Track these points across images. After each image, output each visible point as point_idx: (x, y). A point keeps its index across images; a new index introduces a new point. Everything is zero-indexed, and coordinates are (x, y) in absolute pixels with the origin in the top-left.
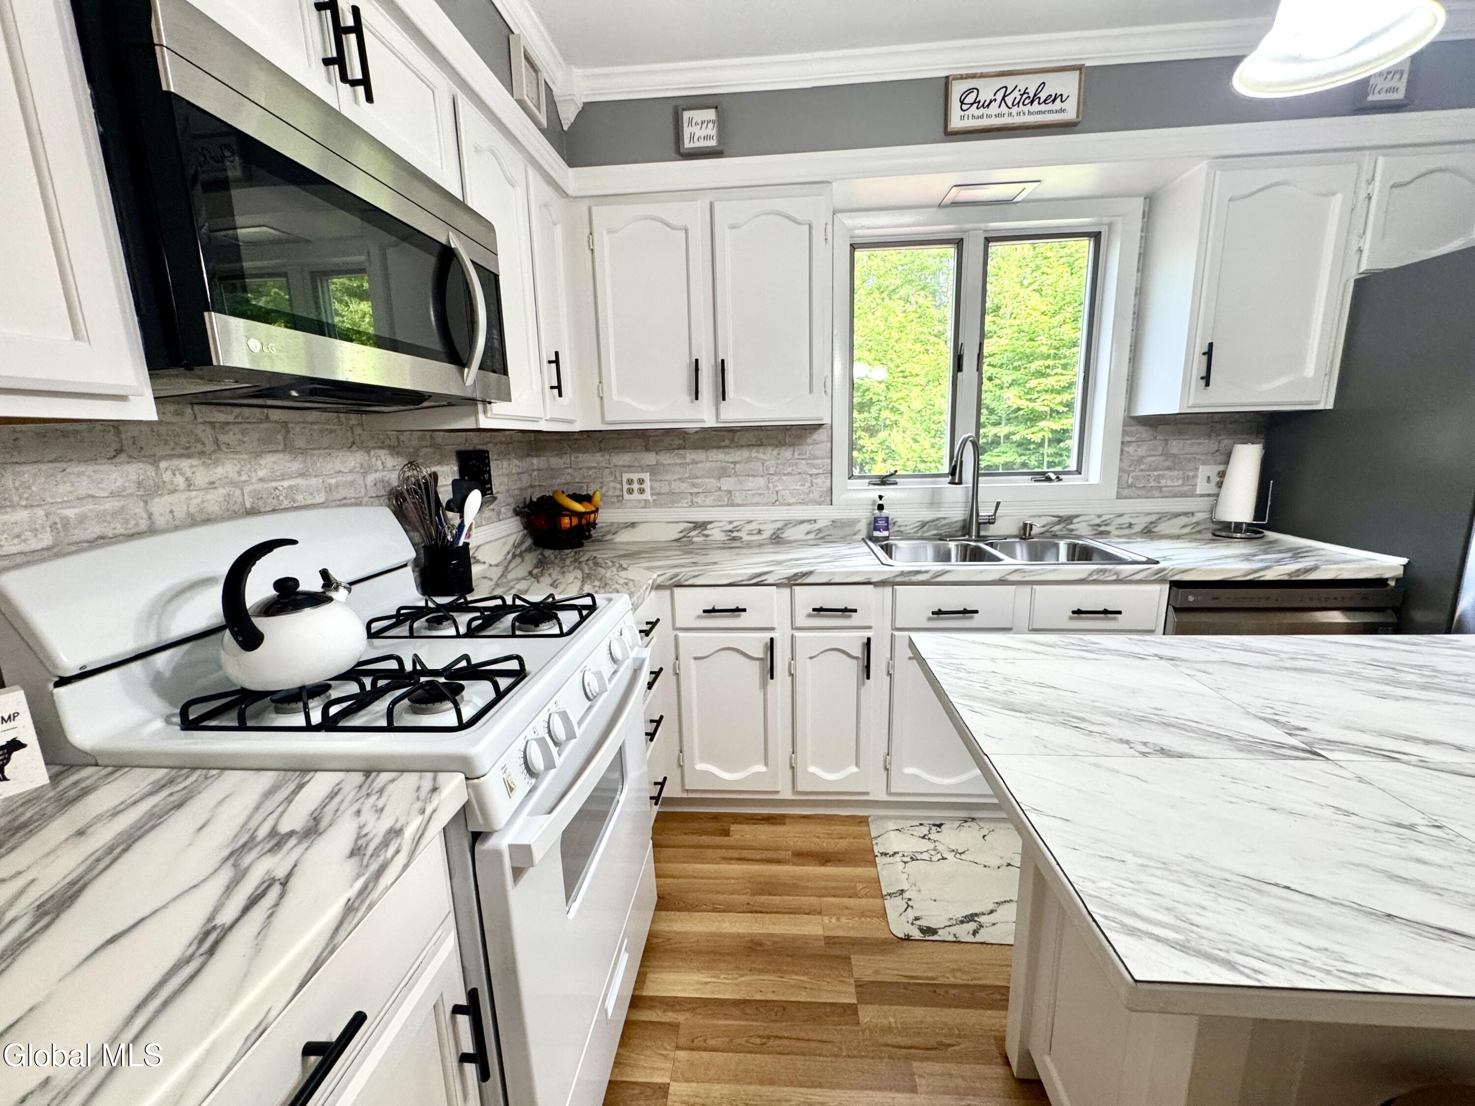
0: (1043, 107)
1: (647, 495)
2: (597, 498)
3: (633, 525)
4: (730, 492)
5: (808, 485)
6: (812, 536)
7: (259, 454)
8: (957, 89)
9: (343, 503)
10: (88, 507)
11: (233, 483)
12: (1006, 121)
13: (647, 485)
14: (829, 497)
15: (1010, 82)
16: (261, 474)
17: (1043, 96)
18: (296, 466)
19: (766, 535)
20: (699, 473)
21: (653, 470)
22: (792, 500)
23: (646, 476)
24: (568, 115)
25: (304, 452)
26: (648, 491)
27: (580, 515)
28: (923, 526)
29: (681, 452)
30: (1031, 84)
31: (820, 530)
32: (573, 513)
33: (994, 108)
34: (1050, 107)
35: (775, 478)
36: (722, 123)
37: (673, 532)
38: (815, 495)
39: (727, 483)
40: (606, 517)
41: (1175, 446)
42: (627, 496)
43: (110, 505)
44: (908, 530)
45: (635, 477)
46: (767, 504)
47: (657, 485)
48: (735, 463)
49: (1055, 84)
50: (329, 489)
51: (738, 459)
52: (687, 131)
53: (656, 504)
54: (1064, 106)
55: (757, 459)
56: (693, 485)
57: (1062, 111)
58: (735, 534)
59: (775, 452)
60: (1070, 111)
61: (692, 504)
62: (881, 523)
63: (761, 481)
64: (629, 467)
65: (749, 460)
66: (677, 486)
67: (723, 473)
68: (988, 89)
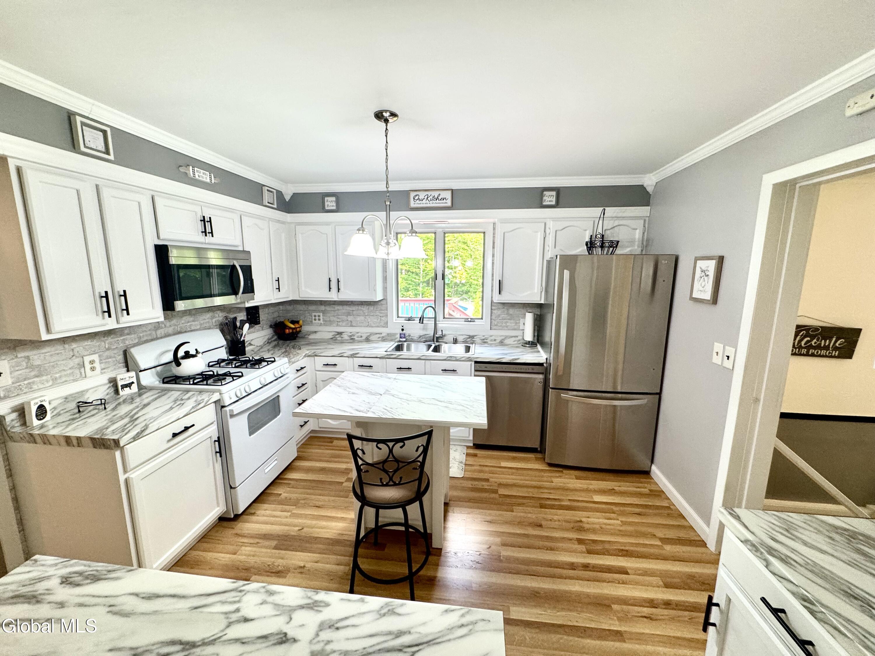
0: (440, 202)
1: (321, 321)
2: (301, 322)
3: (315, 332)
4: (351, 321)
5: (379, 320)
6: (380, 339)
7: (182, 317)
8: (412, 195)
9: (205, 329)
10: (145, 333)
11: (175, 325)
12: (428, 205)
13: (321, 318)
14: (386, 325)
15: (429, 193)
16: (183, 322)
17: (440, 198)
18: (192, 319)
19: (364, 338)
20: (340, 314)
21: (324, 312)
22: (374, 325)
23: (321, 314)
24: (287, 198)
25: (194, 315)
26: (322, 320)
27: (293, 329)
28: (420, 337)
29: (334, 306)
30: (436, 194)
31: (383, 337)
32: (290, 328)
33: (424, 201)
34: (442, 201)
35: (367, 317)
36: (337, 202)
37: (330, 336)
38: (382, 324)
39: (350, 318)
40: (306, 329)
41: (511, 311)
42: (314, 321)
43: (149, 332)
44: (415, 338)
45: (317, 314)
46: (365, 327)
47: (325, 317)
48: (353, 311)
49: (443, 194)
50: (201, 324)
51: (354, 309)
52: (326, 204)
53: (325, 325)
54: (447, 201)
55: (361, 310)
56: (338, 318)
57: (446, 203)
58: (352, 337)
59: (368, 307)
60: (449, 204)
61: (338, 325)
62: (403, 336)
63: (362, 318)
64: (314, 311)
65: (358, 310)
66: (332, 319)
67: (349, 314)
68: (422, 195)
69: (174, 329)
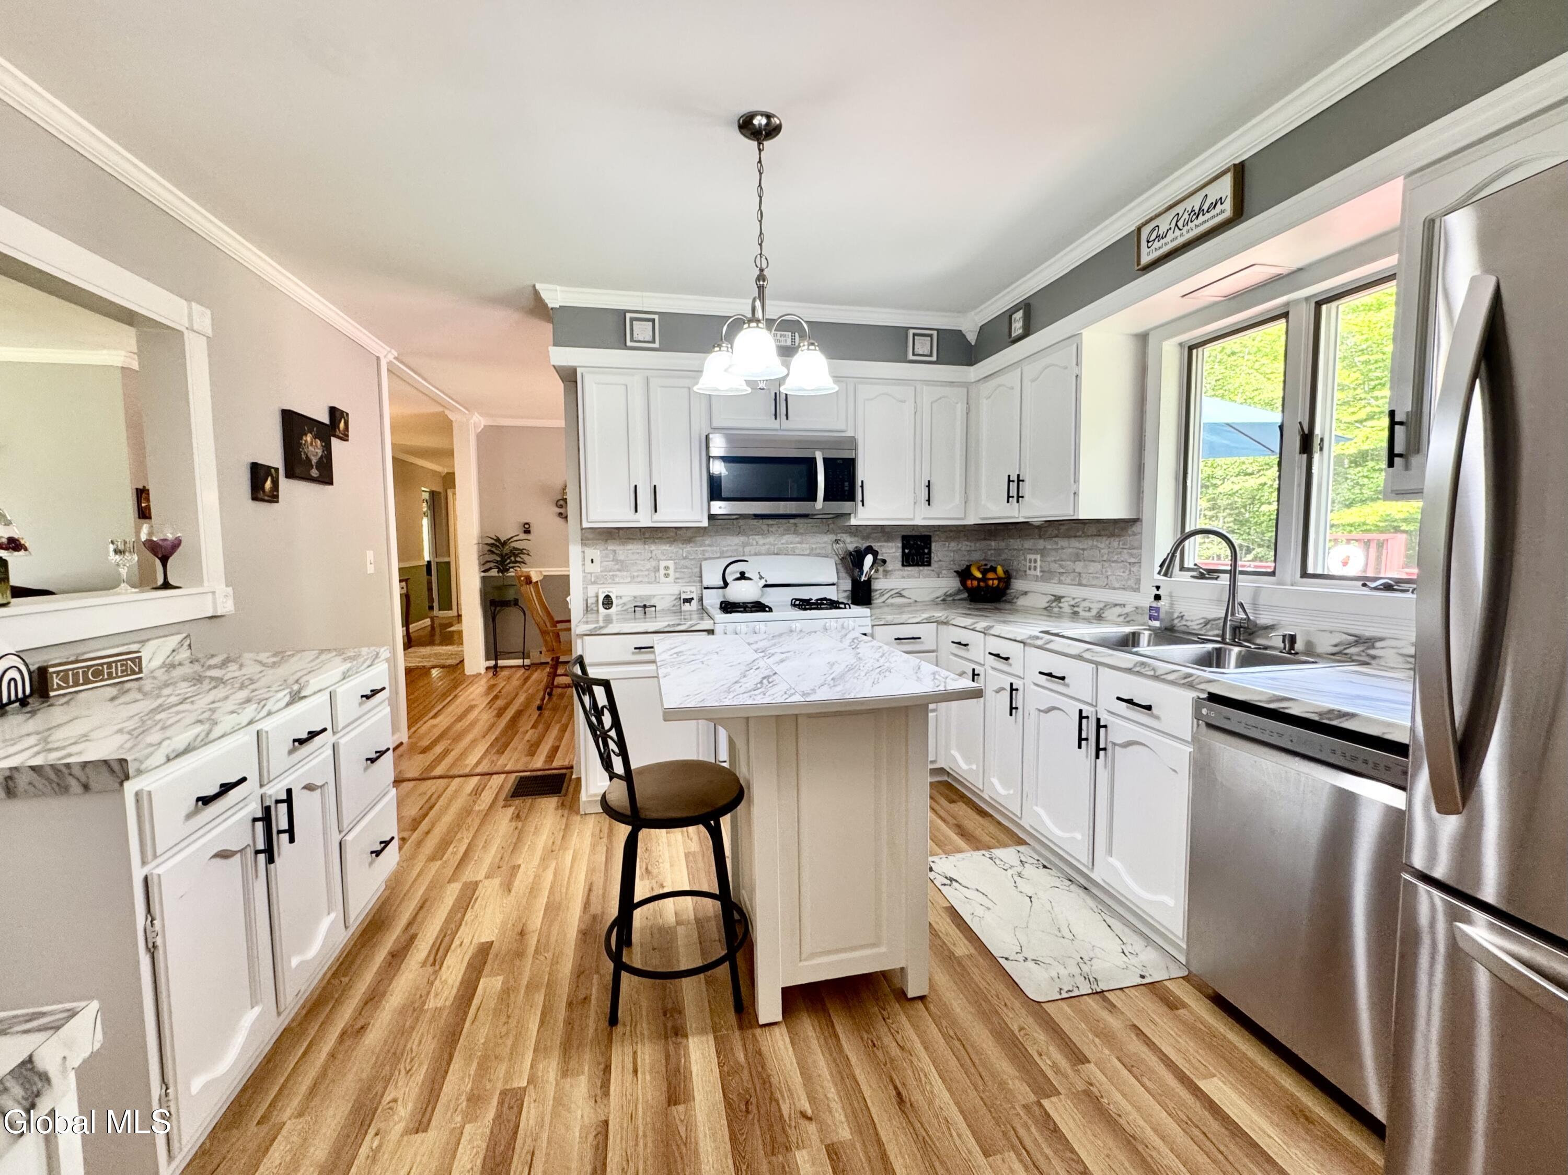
0: (1208, 216)
1: (1038, 573)
2: (1000, 570)
3: (1027, 593)
4: (1080, 573)
5: (1127, 572)
6: (1121, 619)
7: (784, 535)
8: (1145, 233)
9: (818, 555)
10: (729, 548)
11: (771, 544)
12: (1181, 241)
13: (1039, 563)
14: (1137, 585)
15: (1179, 209)
16: (783, 541)
17: (1205, 207)
18: (798, 539)
19: (1094, 612)
20: (1064, 557)
21: (1042, 553)
22: (1117, 585)
23: (1038, 557)
24: (972, 339)
25: (802, 534)
26: (1038, 569)
28: (1206, 624)
29: (1056, 539)
30: (1196, 202)
31: (1127, 614)
33: (1170, 235)
34: (1213, 212)
35: (1106, 564)
36: (1028, 316)
37: (1044, 602)
38: (1133, 582)
39: (1079, 566)
40: (1016, 585)
42: (1028, 572)
43: (735, 548)
44: (1194, 626)
45: (1033, 557)
46: (1101, 587)
47: (1043, 564)
48: (1083, 550)
49: (1214, 192)
50: (812, 549)
51: (1085, 547)
52: (1013, 327)
53: (1041, 579)
54: (1223, 207)
55: (1097, 547)
56: (1061, 566)
57: (1222, 212)
58: (1076, 609)
59: (1110, 542)
60: (1229, 211)
61: (1060, 582)
62: (1154, 613)
63: (1098, 566)
64: (1030, 550)
65: (1092, 548)
66: (1054, 567)
67: (1077, 558)
68: (1164, 223)
69: (768, 549)
